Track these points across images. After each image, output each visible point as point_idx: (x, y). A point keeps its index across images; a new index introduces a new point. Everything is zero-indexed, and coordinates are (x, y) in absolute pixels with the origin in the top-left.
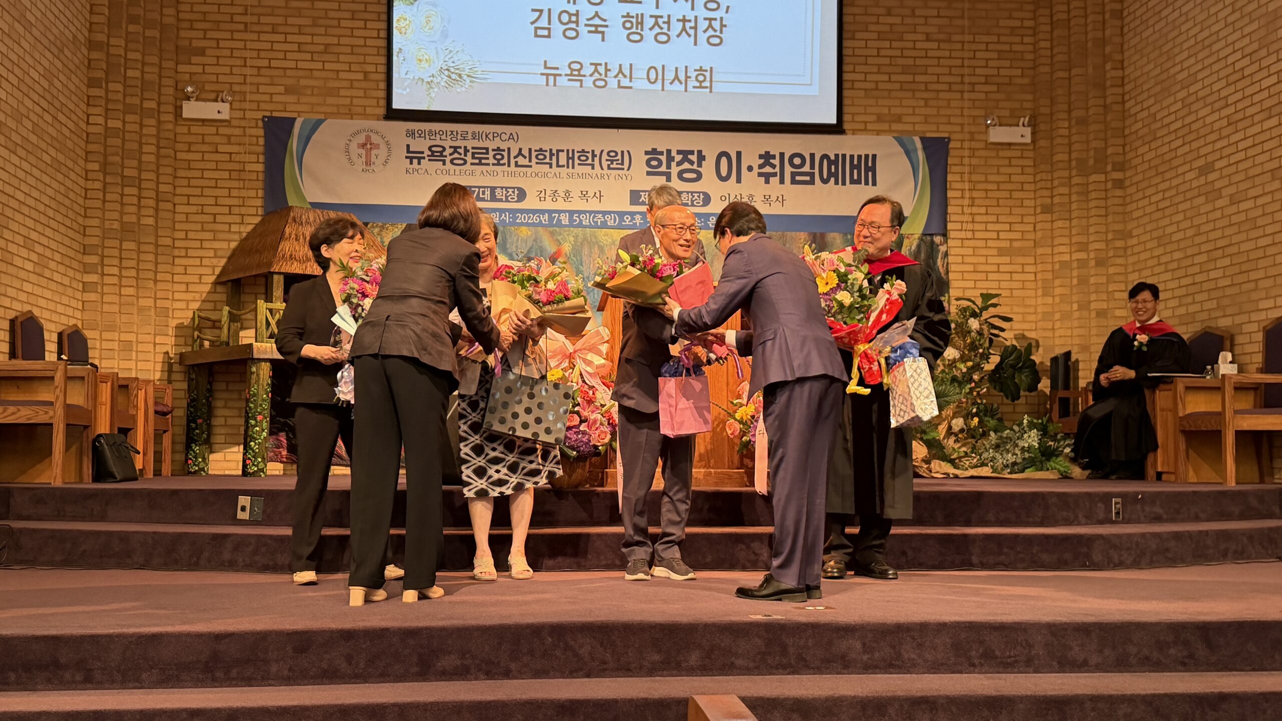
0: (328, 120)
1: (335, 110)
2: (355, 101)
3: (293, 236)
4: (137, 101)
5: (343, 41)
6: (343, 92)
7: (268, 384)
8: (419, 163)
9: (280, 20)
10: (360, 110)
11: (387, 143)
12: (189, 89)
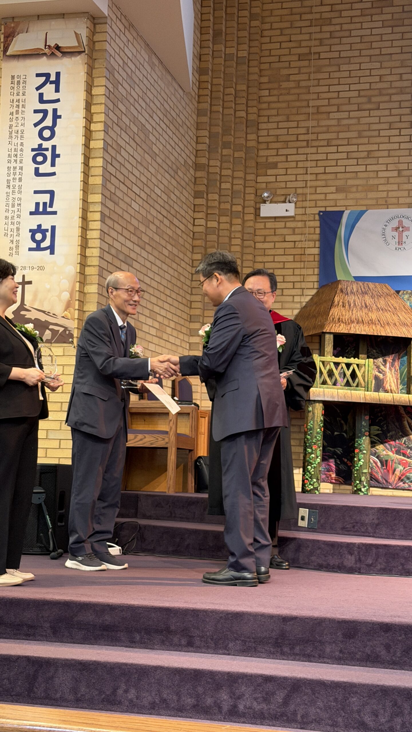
0: (369, 211)
1: (374, 202)
2: (391, 194)
3: (341, 303)
4: (228, 206)
5: (382, 147)
6: (381, 188)
7: (321, 421)
9: (333, 136)
10: (395, 201)
12: (266, 195)
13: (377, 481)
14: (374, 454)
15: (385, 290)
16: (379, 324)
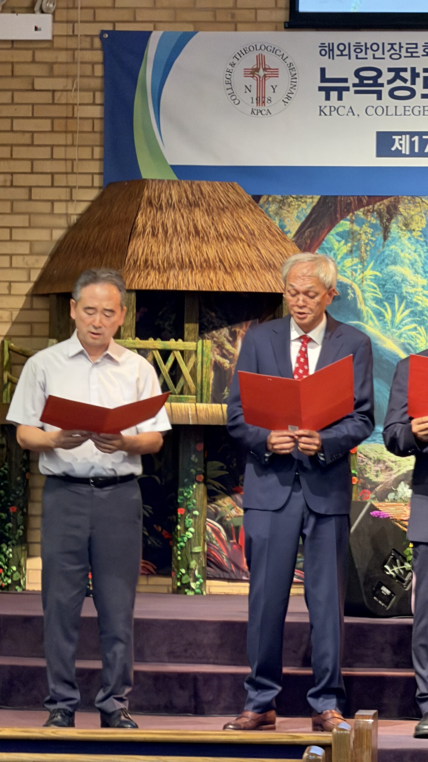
0: (200, 34)
1: (208, 16)
2: (241, 2)
3: (149, 229)
8: (340, 98)
11: (291, 67)
13: (219, 566)
14: (215, 515)
15: (233, 196)
16: (222, 267)
